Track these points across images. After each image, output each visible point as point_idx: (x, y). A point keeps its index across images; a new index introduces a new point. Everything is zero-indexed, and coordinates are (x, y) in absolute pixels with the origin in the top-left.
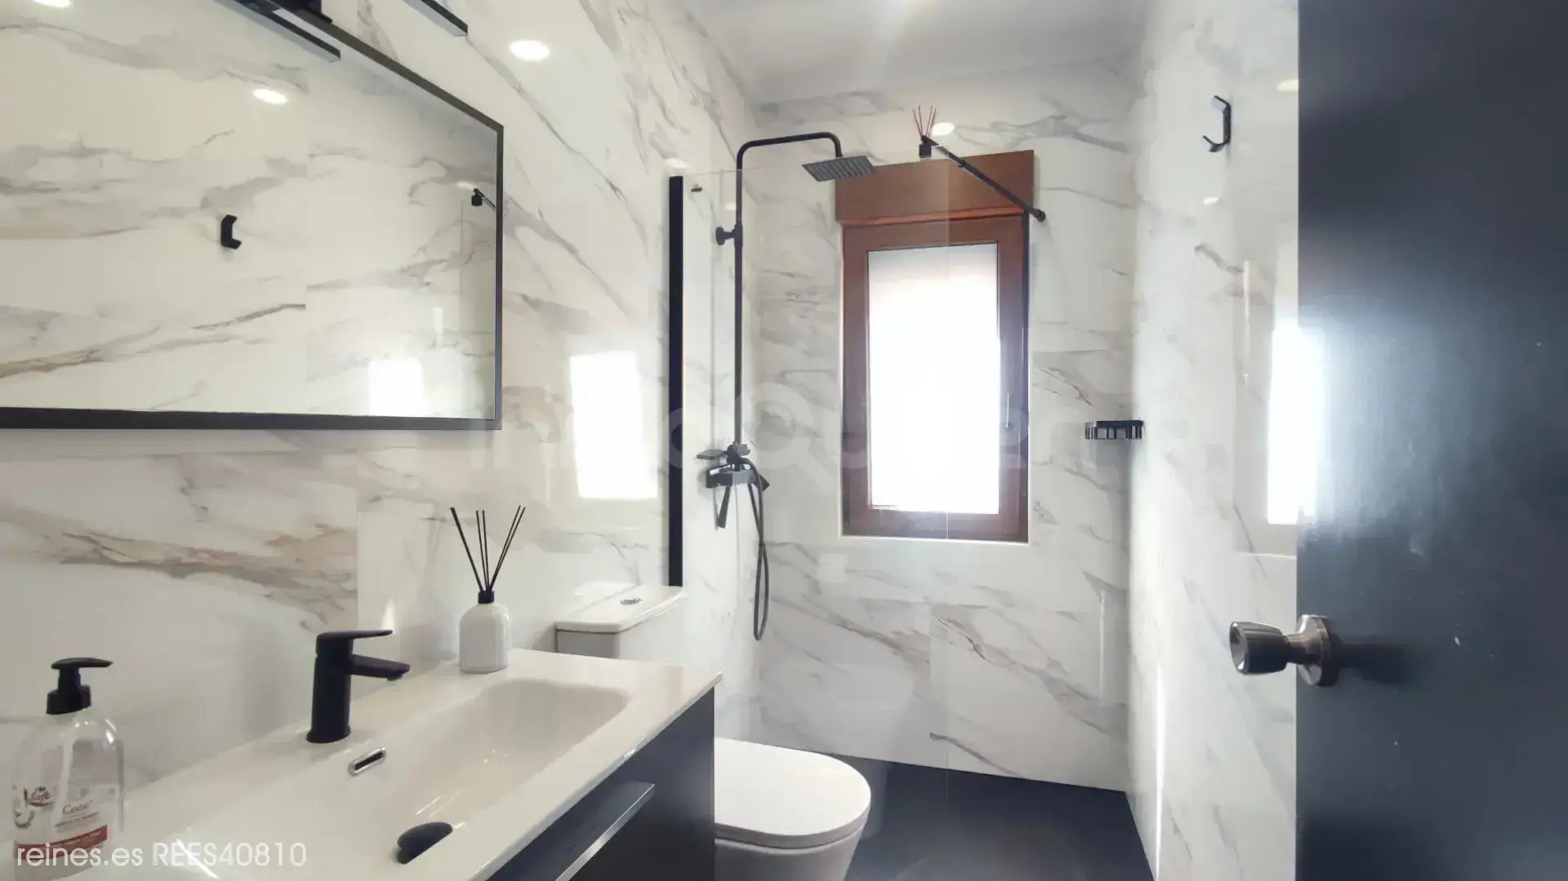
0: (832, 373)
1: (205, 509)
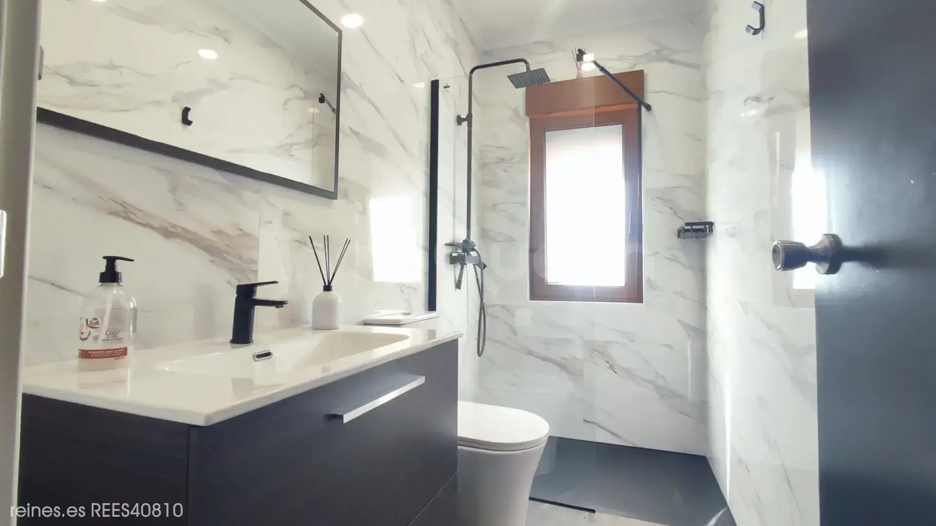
0: (523, 204)
1: (181, 204)
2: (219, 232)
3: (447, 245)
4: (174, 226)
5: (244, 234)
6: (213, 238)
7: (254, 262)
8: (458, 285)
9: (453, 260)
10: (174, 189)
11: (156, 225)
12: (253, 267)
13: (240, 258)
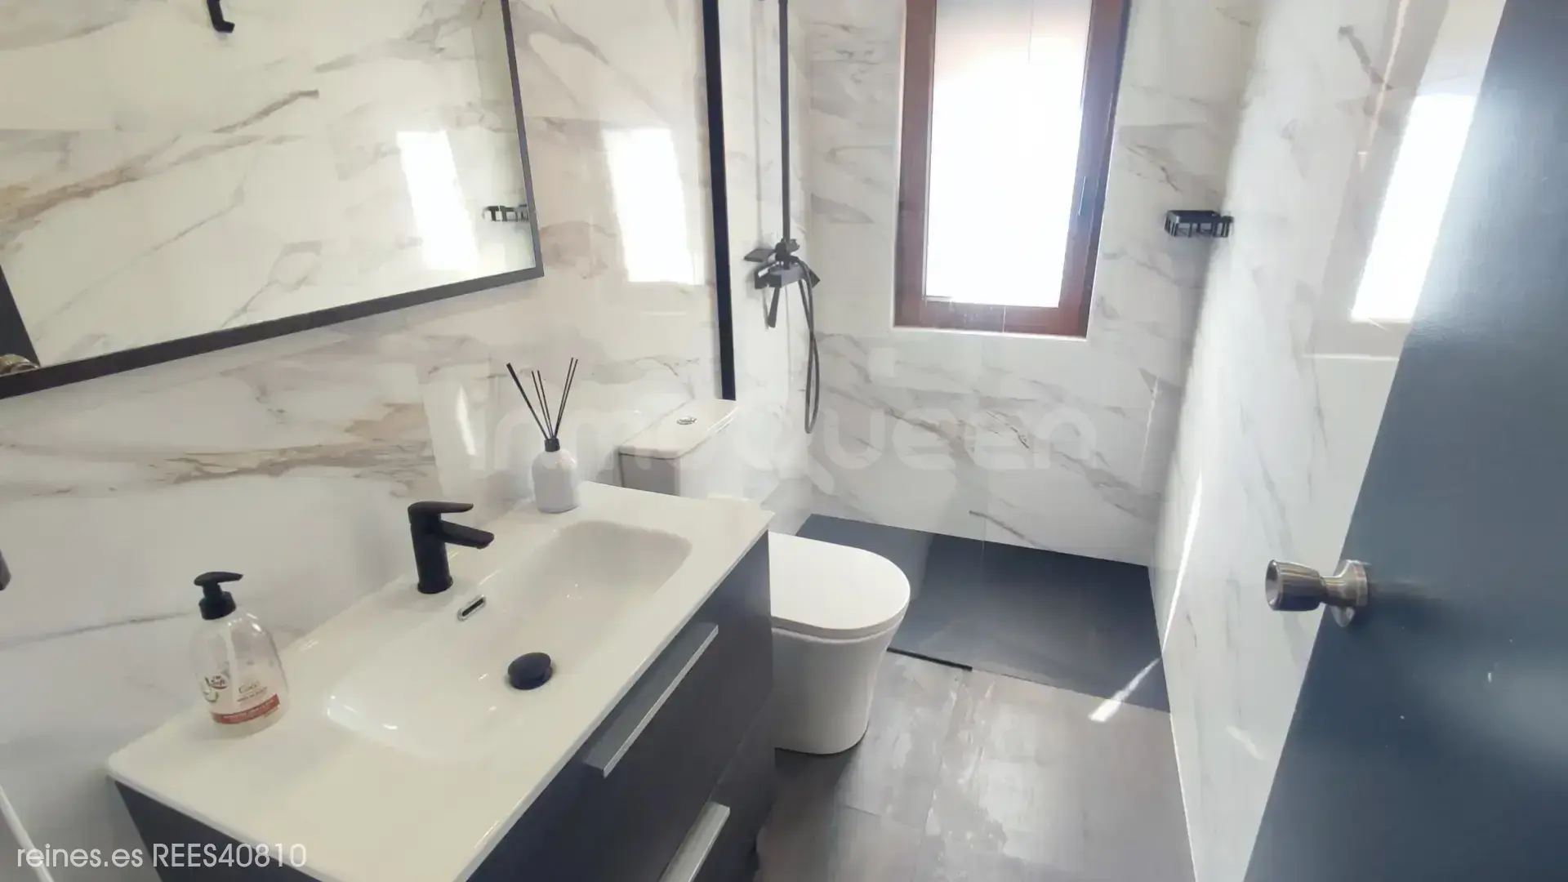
0: (889, 151)
2: (357, 426)
3: (747, 258)
4: (283, 452)
5: (400, 408)
6: (350, 439)
7: (425, 444)
8: (771, 320)
9: (759, 283)
10: (263, 393)
11: (253, 464)
12: (427, 453)
13: (401, 449)
